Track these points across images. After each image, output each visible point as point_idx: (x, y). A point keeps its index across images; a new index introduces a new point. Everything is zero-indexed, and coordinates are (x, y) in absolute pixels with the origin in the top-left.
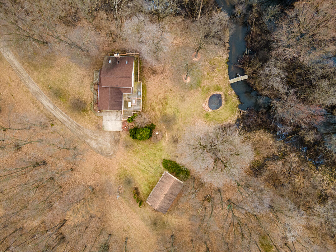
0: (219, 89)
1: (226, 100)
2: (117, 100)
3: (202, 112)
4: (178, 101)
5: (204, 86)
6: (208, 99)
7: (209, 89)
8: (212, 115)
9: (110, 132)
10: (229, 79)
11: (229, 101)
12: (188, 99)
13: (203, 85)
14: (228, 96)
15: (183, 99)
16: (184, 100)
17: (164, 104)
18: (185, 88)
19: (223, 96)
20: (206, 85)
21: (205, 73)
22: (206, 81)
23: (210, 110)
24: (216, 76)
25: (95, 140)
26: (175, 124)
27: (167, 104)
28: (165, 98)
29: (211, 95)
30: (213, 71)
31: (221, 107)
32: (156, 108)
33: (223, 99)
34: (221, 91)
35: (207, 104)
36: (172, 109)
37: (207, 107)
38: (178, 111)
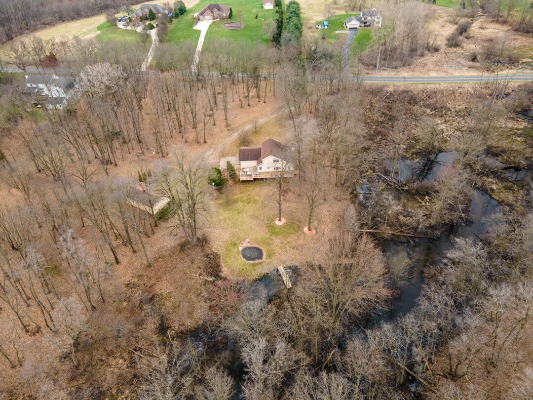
0: (269, 256)
1: (254, 265)
2: (249, 156)
3: (238, 238)
4: (251, 212)
5: (272, 239)
6: (255, 245)
7: (268, 244)
8: (234, 250)
9: (219, 162)
10: (285, 266)
11: (253, 268)
12: (255, 223)
13: (274, 238)
14: (260, 266)
15: (254, 217)
16: (253, 219)
17: (248, 201)
18: (268, 220)
19: (260, 261)
20: (274, 241)
21: (289, 240)
22: (279, 240)
23: (241, 248)
24: (286, 251)
25: (212, 154)
26: (224, 210)
27: (248, 203)
28: (255, 201)
29: (261, 248)
30: (294, 248)
31: (245, 260)
32: (243, 195)
33: (256, 261)
34: (266, 259)
35: (249, 245)
36: (242, 208)
37: (245, 245)
38: (239, 213)
